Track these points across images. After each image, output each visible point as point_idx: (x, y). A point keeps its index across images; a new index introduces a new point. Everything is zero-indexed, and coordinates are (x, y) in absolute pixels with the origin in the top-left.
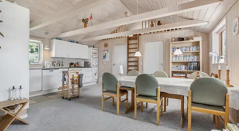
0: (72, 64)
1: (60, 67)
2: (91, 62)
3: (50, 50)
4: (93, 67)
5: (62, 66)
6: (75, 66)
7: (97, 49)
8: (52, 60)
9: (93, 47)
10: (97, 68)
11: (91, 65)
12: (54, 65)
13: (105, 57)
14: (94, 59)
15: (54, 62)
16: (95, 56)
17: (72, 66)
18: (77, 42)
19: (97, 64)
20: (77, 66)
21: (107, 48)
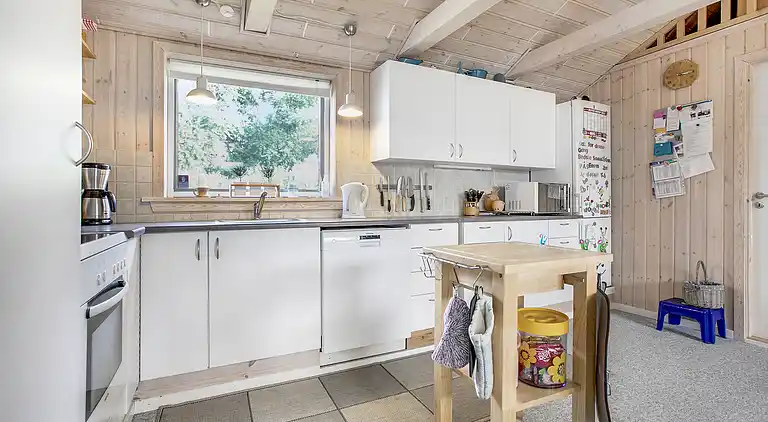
0: (472, 196)
1: (416, 213)
2: (579, 183)
3: (367, 122)
4: (589, 214)
5: (425, 206)
6: (490, 212)
7: (605, 108)
8: (378, 178)
9: (585, 98)
10: (607, 222)
11: (580, 205)
12: (386, 204)
13: (665, 151)
14: (590, 165)
15: (386, 187)
16: (598, 153)
17: (473, 211)
18: (498, 78)
19: (607, 197)
20: (499, 206)
21: (684, 96)
